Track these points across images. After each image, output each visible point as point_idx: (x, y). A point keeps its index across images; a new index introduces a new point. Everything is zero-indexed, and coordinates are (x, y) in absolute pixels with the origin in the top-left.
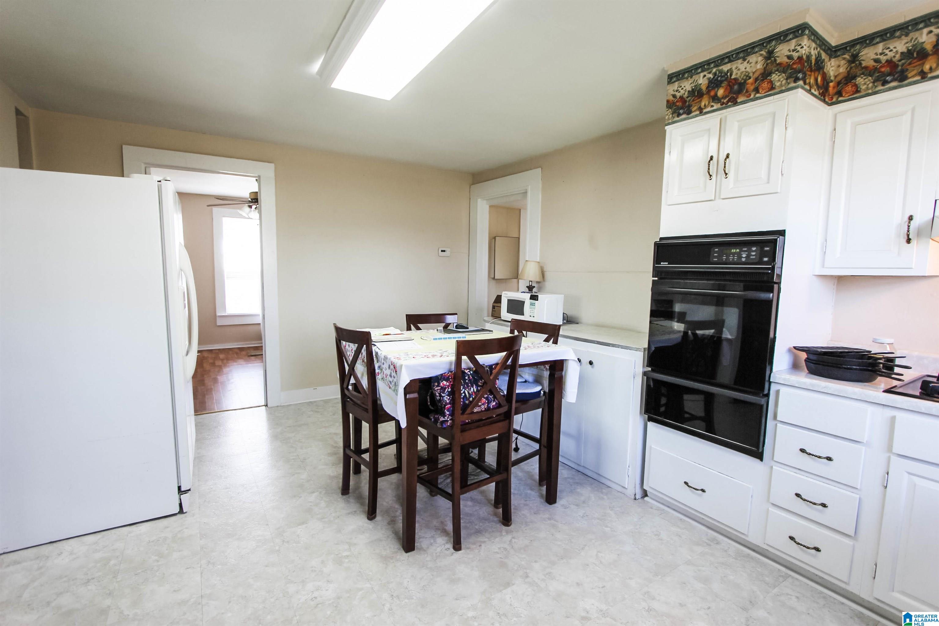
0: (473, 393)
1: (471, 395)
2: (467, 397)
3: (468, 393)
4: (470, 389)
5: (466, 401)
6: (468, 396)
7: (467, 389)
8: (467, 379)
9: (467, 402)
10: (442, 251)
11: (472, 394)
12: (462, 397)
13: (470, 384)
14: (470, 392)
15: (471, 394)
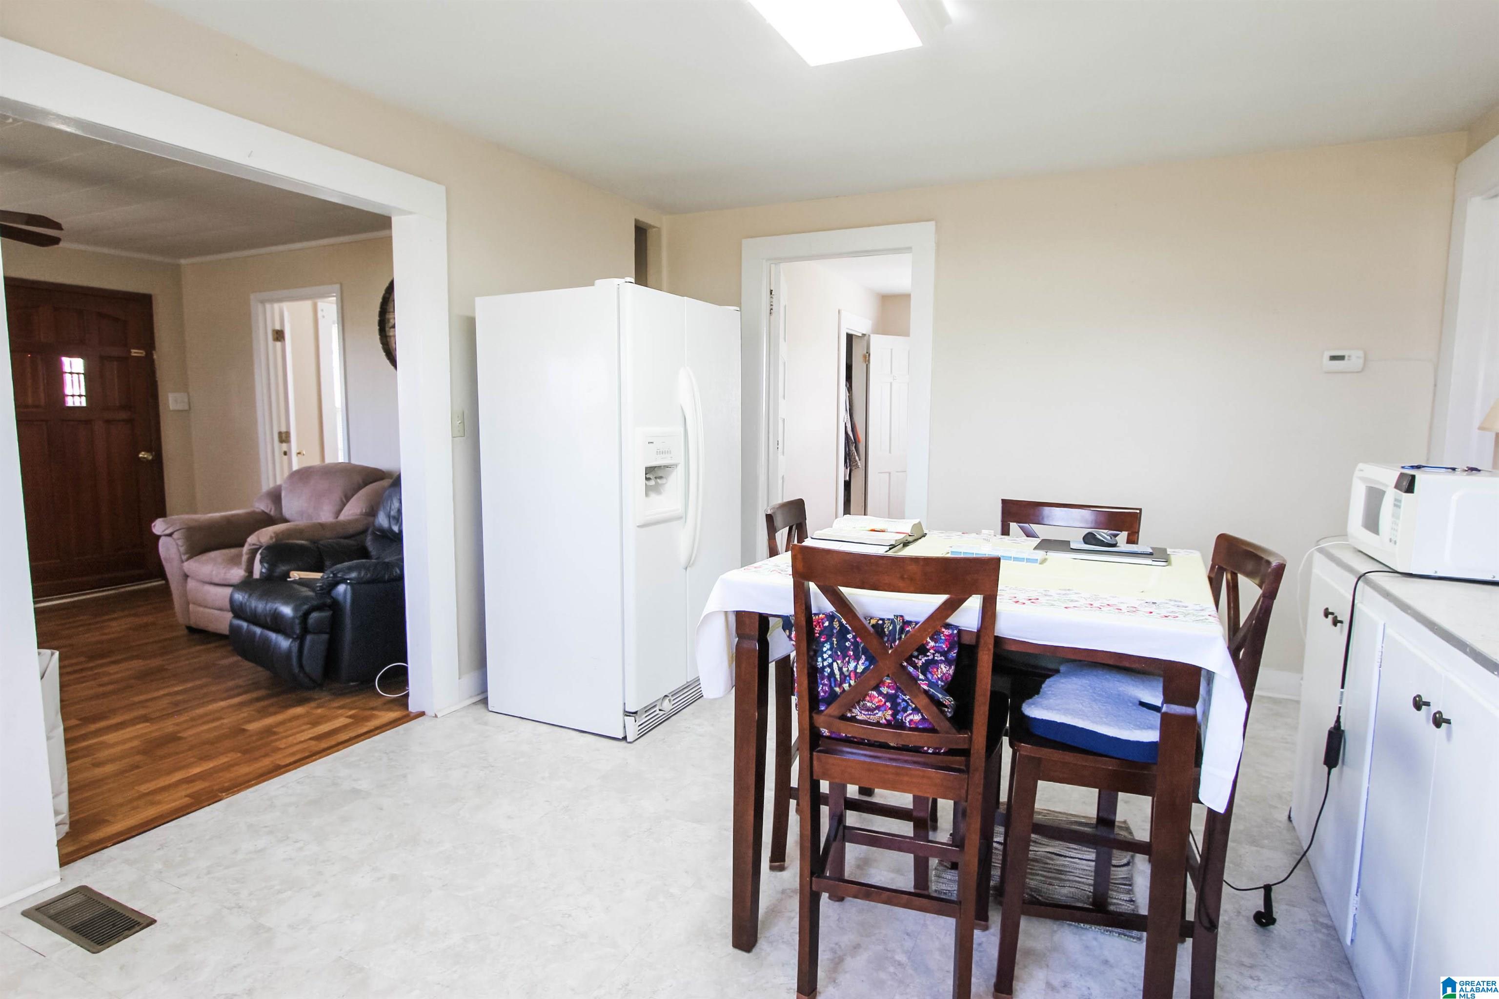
0: (852, 675)
1: (846, 677)
2: (836, 679)
3: (840, 669)
4: (849, 662)
5: (835, 686)
6: (838, 677)
7: (839, 662)
8: (848, 640)
9: (837, 689)
10: (1333, 358)
11: (849, 676)
12: (826, 674)
13: (852, 653)
14: (845, 669)
15: (847, 674)
